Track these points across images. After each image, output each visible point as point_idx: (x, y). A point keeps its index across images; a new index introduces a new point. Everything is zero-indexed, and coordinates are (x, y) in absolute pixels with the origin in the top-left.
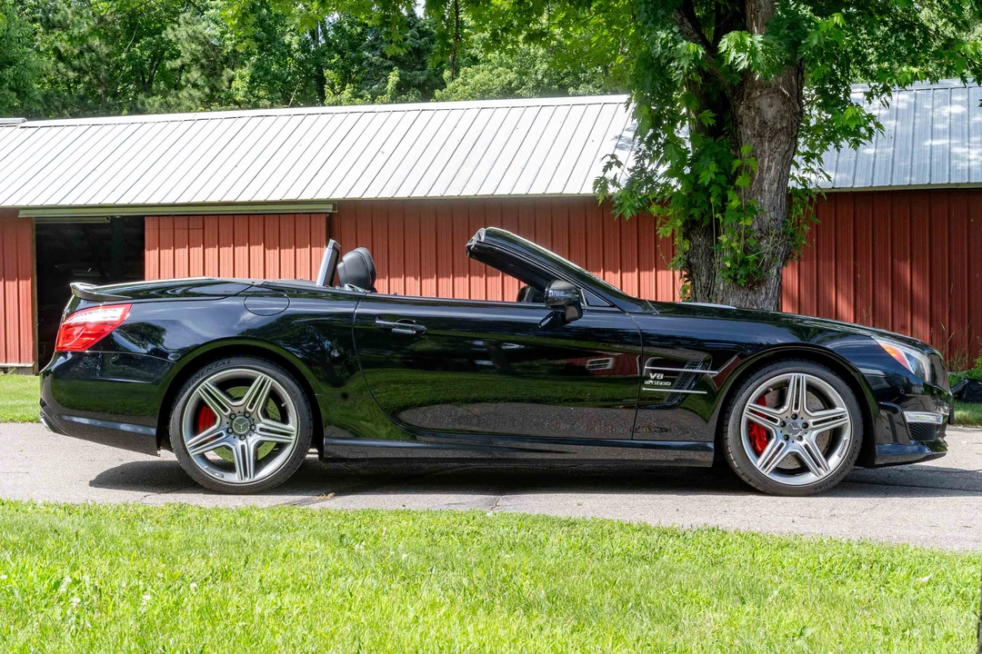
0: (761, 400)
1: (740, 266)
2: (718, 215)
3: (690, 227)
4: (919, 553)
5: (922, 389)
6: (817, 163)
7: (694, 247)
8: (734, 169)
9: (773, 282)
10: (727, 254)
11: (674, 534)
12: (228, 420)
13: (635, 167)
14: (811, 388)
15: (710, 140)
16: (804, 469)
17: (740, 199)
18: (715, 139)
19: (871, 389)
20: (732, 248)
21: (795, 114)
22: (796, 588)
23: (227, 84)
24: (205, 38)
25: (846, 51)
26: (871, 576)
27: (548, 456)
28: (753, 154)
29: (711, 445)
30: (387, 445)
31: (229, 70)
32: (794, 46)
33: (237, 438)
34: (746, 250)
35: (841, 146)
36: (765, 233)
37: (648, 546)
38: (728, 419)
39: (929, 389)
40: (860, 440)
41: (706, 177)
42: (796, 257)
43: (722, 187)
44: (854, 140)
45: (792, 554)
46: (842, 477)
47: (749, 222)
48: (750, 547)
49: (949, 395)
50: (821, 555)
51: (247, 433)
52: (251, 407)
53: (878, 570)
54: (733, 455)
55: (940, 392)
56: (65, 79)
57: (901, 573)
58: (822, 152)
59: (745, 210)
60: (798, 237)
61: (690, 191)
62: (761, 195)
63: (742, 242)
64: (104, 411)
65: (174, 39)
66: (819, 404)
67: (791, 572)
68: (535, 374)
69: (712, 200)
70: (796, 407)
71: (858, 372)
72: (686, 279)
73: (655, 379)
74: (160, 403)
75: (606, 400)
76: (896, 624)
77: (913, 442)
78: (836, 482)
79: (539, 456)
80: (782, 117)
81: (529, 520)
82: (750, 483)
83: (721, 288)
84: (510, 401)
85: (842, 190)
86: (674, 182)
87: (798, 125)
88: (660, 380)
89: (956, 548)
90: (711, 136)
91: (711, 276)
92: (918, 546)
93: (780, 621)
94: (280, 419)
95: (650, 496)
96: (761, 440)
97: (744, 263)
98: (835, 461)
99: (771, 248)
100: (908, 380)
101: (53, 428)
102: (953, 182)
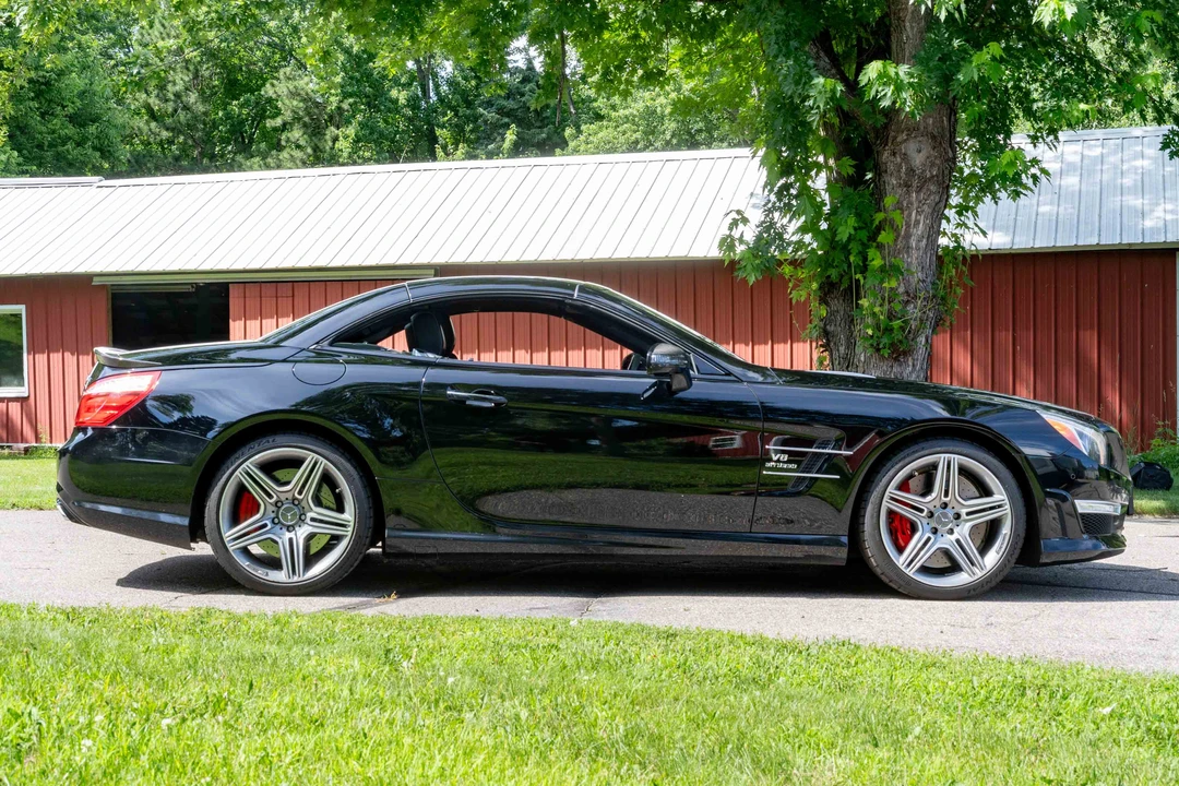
0: (904, 486)
1: (884, 334)
2: (858, 276)
3: (828, 290)
4: (1097, 676)
5: (1097, 473)
6: (971, 217)
7: (831, 313)
8: (877, 222)
9: (921, 352)
10: (869, 320)
11: (795, 649)
12: (274, 509)
13: (764, 222)
14: (964, 472)
15: (849, 190)
16: (955, 568)
17: (884, 258)
18: (855, 189)
19: (1035, 473)
20: (874, 313)
21: (947, 160)
22: (943, 720)
23: (330, 143)
24: (307, 94)
25: (1006, 87)
26: (1038, 706)
27: (652, 552)
28: (899, 206)
29: (845, 539)
30: (460, 538)
31: (332, 128)
32: (947, 79)
33: (284, 530)
34: (891, 316)
35: (999, 198)
36: (911, 297)
37: (762, 664)
38: (865, 509)
39: (1106, 474)
40: (1022, 534)
41: (844, 234)
42: (948, 324)
43: (863, 244)
44: (1014, 191)
45: (940, 675)
46: (1000, 578)
47: (894, 284)
48: (888, 667)
49: (1128, 480)
50: (975, 678)
51: (296, 524)
52: (300, 493)
53: (1047, 698)
54: (870, 550)
55: (1118, 477)
56: (158, 138)
57: (1076, 702)
58: (977, 204)
59: (888, 270)
60: (950, 301)
61: (827, 248)
62: (908, 252)
63: (886, 307)
64: (134, 497)
65: (274, 96)
66: (973, 490)
67: (937, 700)
68: (652, 455)
69: (852, 259)
70: (946, 495)
71: (1019, 452)
72: (822, 349)
73: (778, 461)
74: (194, 488)
75: (722, 486)
76: (1073, 777)
77: (1085, 536)
78: (994, 584)
79: (642, 551)
80: (933, 165)
81: (621, 630)
82: (891, 584)
83: (862, 359)
84: (610, 487)
85: (1000, 252)
86: (808, 238)
87: (950, 173)
88: (784, 462)
89: (1142, 667)
90: (850, 185)
91: (851, 345)
92: (1096, 667)
93: (922, 770)
94: (334, 507)
95: (772, 599)
96: (903, 533)
97: (889, 330)
98: (992, 558)
99: (919, 314)
100: (1079, 461)
101: (70, 517)
102: (1125, 242)
